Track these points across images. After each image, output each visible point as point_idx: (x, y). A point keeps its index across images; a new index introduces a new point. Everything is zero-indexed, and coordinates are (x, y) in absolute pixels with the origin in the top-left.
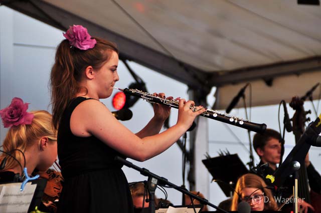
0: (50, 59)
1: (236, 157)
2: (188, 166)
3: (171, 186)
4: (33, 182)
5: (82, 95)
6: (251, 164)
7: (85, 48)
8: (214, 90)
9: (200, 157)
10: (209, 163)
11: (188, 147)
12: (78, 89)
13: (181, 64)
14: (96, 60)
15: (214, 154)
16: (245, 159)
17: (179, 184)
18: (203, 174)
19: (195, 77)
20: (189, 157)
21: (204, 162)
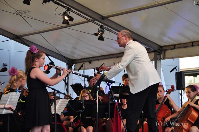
1: (80, 84)
2: (66, 87)
3: (61, 93)
4: (20, 92)
5: (34, 66)
6: (85, 86)
7: (35, 52)
8: (74, 64)
9: (70, 84)
10: (72, 86)
11: (66, 81)
12: (33, 65)
13: (64, 57)
14: (38, 56)
15: (74, 84)
16: (83, 85)
17: (64, 93)
18: (71, 89)
19: (69, 61)
20: (67, 84)
21: (71, 86)
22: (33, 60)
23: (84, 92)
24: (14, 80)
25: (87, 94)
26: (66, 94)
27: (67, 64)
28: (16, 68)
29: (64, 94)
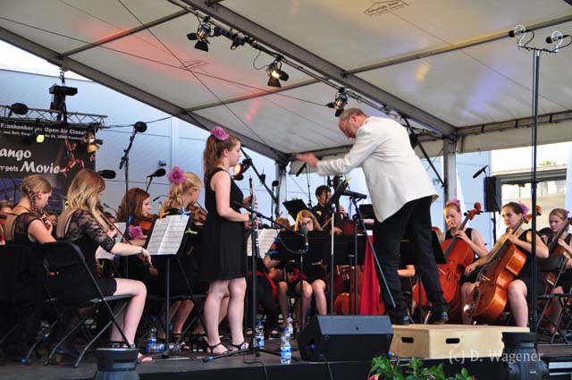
0: (203, 146)
1: (301, 200)
2: (275, 205)
3: (264, 217)
4: (188, 215)
5: (220, 166)
6: (310, 205)
7: (223, 139)
8: (290, 163)
9: (281, 201)
10: (286, 204)
11: (275, 194)
13: (272, 149)
15: (289, 200)
16: (306, 202)
17: (269, 217)
18: (283, 209)
19: (279, 156)
20: (276, 200)
21: (284, 203)
22: (219, 154)
23: (304, 215)
24: (179, 192)
25: (309, 219)
26: (274, 219)
27: (277, 162)
28: (181, 168)
29: (271, 219)
